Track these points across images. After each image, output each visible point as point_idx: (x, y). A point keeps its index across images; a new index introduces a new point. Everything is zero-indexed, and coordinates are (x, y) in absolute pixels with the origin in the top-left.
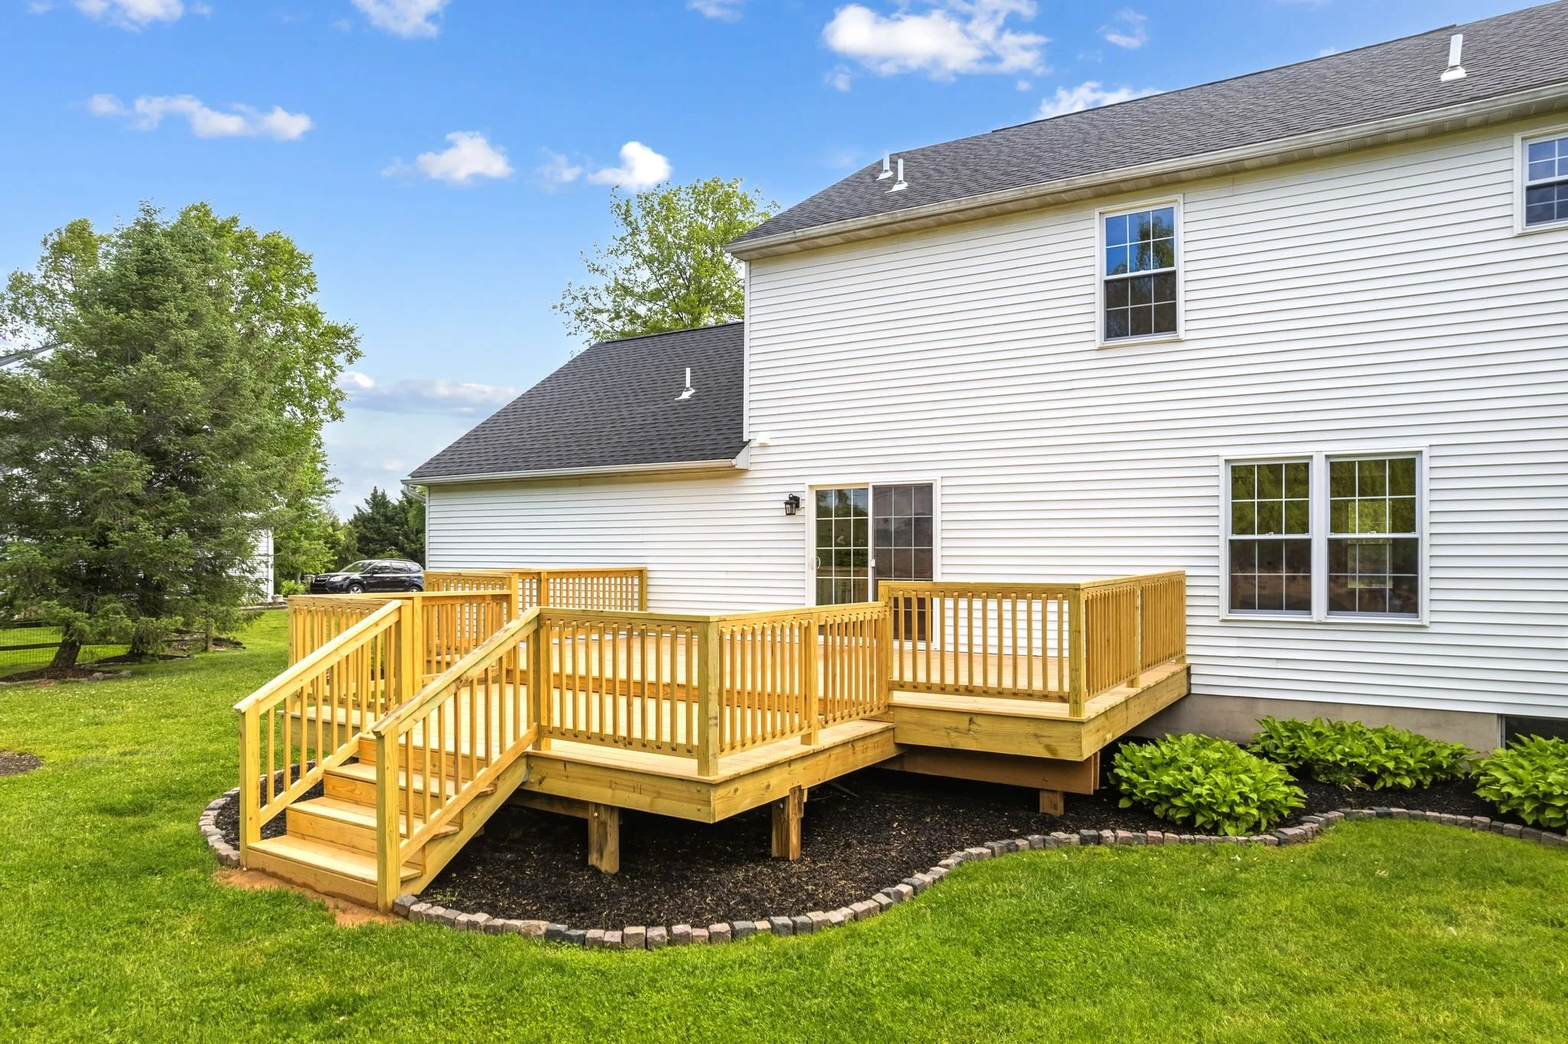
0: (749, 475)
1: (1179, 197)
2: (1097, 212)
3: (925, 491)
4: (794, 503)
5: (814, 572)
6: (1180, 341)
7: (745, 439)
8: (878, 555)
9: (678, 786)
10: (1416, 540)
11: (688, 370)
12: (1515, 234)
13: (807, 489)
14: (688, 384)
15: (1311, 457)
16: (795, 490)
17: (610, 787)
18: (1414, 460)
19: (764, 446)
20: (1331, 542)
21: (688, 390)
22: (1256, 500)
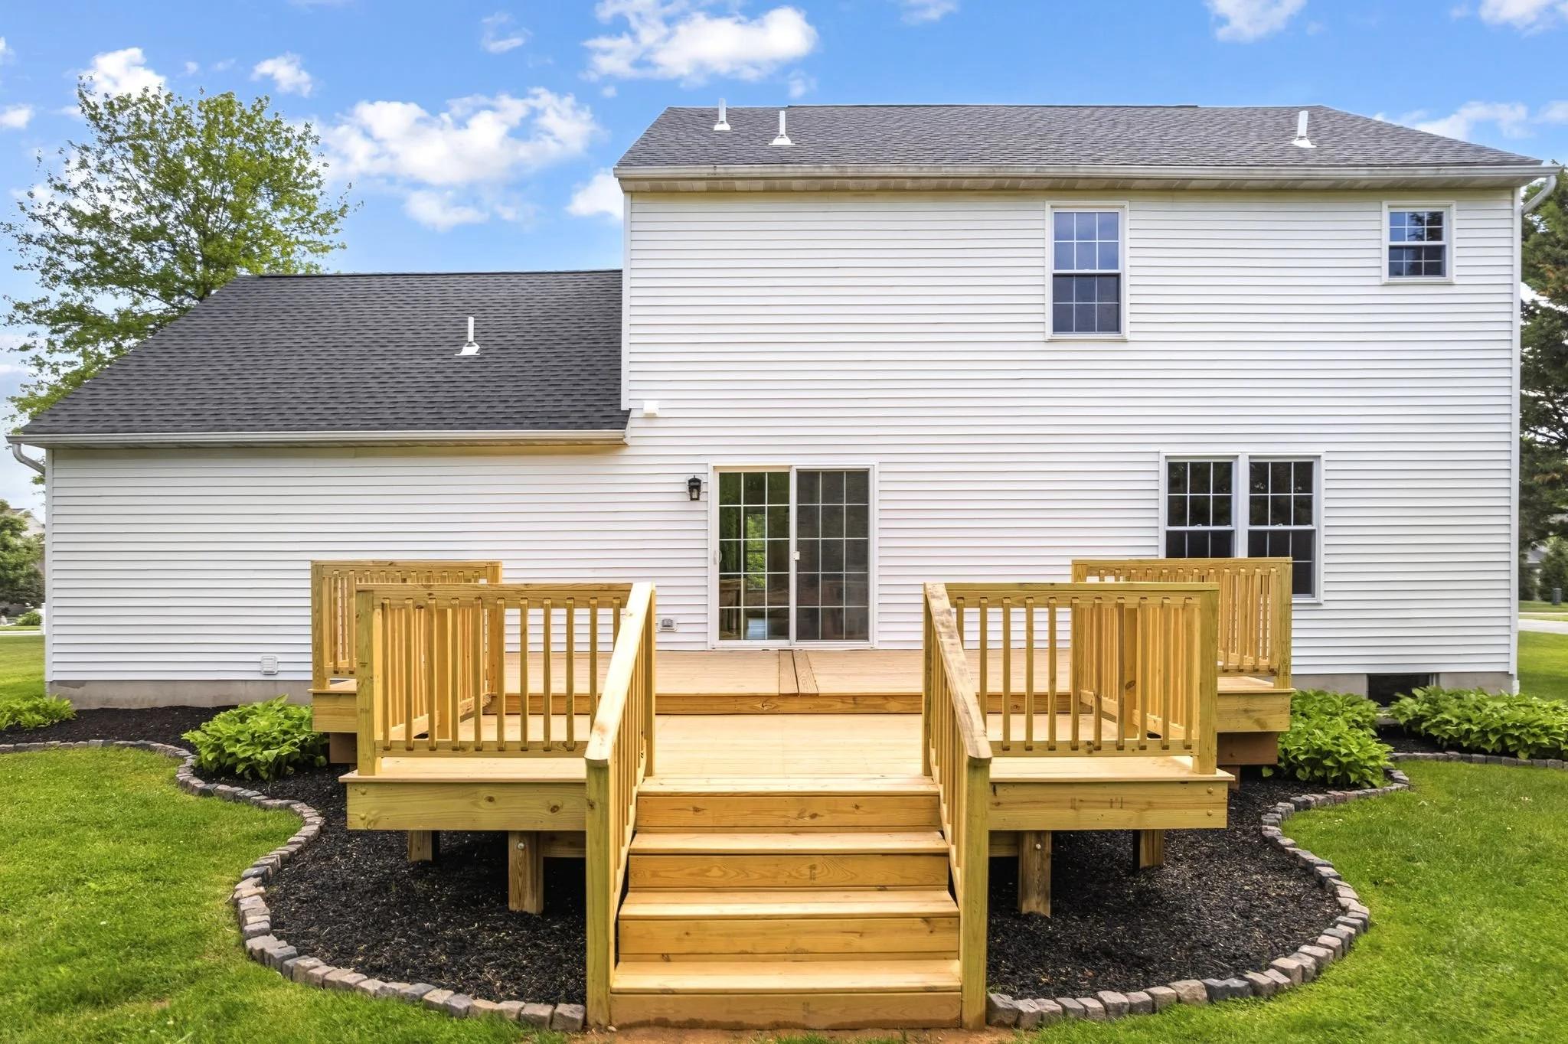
0: (627, 451)
1: (1126, 204)
2: (1048, 205)
3: (860, 479)
4: (695, 485)
5: (717, 567)
6: (1125, 341)
7: (624, 407)
8: (800, 546)
9: (1181, 790)
10: (1312, 532)
11: (471, 320)
12: (1383, 283)
13: (710, 471)
14: (471, 338)
15: (1237, 457)
16: (695, 471)
17: (1073, 808)
18: (1311, 464)
19: (651, 417)
20: (1251, 533)
21: (470, 344)
22: (1188, 495)
